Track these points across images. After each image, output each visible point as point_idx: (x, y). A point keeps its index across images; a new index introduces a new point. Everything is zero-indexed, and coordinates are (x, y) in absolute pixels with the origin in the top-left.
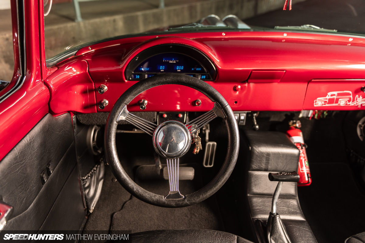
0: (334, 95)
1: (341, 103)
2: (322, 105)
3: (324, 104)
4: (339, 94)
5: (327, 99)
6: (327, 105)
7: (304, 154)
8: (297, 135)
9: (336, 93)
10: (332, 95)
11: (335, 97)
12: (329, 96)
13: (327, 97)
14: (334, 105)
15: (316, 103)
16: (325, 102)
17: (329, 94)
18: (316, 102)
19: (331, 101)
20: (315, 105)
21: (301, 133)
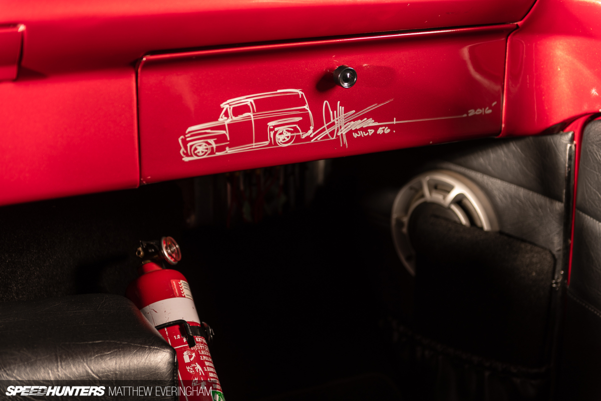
0: (244, 109)
1: (277, 136)
2: (212, 153)
3: (220, 149)
4: (261, 105)
5: (222, 127)
6: (229, 151)
7: (202, 364)
8: (170, 294)
9: (248, 100)
10: (238, 111)
11: (250, 115)
12: (226, 114)
13: (223, 120)
14: (255, 146)
15: (186, 148)
16: (220, 139)
17: (227, 106)
18: (185, 142)
19: (240, 133)
20: (187, 155)
21: (183, 285)
